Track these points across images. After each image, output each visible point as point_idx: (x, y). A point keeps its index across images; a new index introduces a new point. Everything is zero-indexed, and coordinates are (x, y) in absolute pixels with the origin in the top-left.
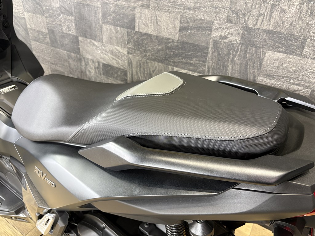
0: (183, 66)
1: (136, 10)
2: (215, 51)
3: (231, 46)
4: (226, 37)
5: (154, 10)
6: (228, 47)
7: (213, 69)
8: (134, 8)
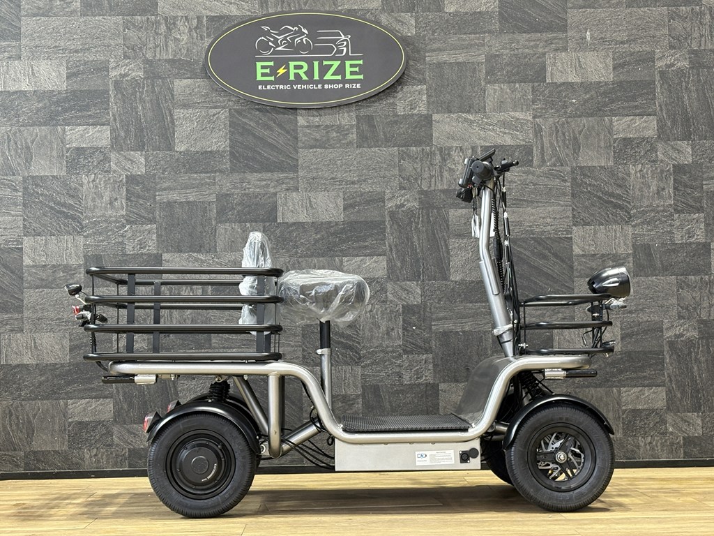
0: (355, 252)
1: (278, 196)
2: (393, 223)
3: (411, 214)
4: (403, 205)
5: (306, 191)
6: (407, 216)
7: (396, 246)
8: (275, 194)
